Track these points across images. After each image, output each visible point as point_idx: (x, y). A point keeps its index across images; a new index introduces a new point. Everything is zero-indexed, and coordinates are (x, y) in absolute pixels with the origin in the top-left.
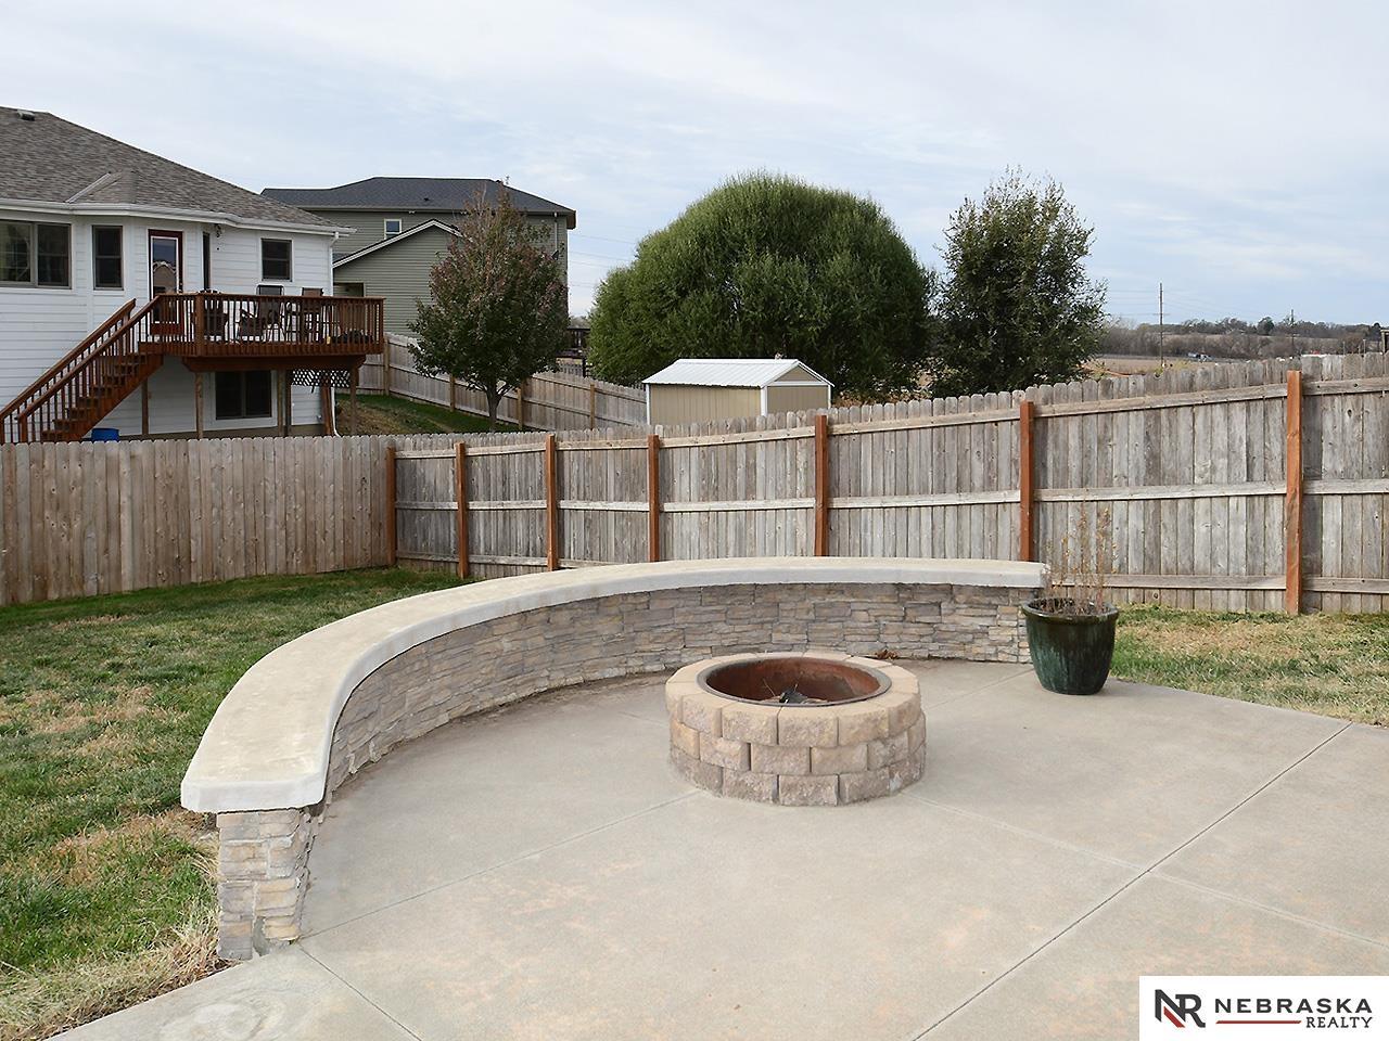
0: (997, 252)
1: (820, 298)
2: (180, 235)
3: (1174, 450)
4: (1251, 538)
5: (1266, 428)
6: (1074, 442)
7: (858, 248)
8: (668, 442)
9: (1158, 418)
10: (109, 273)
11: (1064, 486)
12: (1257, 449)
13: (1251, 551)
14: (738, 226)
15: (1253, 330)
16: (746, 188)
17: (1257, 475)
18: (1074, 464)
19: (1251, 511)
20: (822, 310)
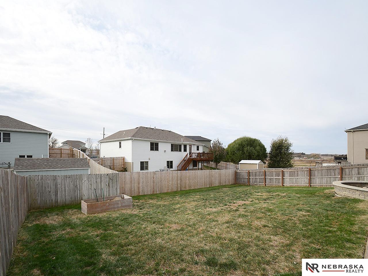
0: (279, 146)
1: (256, 152)
2: (191, 146)
10: (185, 150)
11: (346, 175)
16: (243, 138)
20: (256, 154)
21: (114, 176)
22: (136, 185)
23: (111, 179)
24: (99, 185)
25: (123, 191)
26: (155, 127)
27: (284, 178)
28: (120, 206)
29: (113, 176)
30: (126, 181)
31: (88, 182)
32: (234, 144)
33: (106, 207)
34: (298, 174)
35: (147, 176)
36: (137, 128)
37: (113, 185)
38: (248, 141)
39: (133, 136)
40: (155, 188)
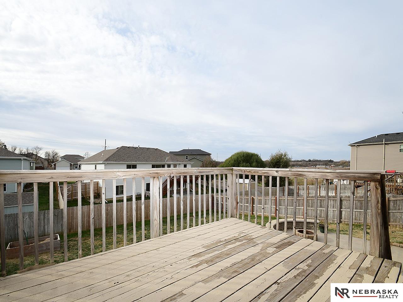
2: (176, 165)
3: (324, 204)
4: (333, 215)
5: (335, 203)
6: (310, 202)
7: (256, 162)
8: (254, 198)
9: (321, 201)
11: (309, 207)
12: (334, 205)
13: (333, 216)
14: (240, 159)
15: (307, 161)
17: (334, 208)
18: (310, 205)
19: (333, 212)
21: (60, 212)
22: (86, 219)
23: (56, 215)
24: (42, 222)
25: (70, 226)
26: (139, 146)
27: (254, 205)
28: (45, 249)
29: (58, 211)
30: (74, 216)
31: (30, 220)
32: (230, 159)
33: (28, 251)
34: (266, 202)
35: (100, 209)
36: (118, 148)
37: (58, 222)
38: (244, 156)
39: (107, 160)
40: (108, 221)
